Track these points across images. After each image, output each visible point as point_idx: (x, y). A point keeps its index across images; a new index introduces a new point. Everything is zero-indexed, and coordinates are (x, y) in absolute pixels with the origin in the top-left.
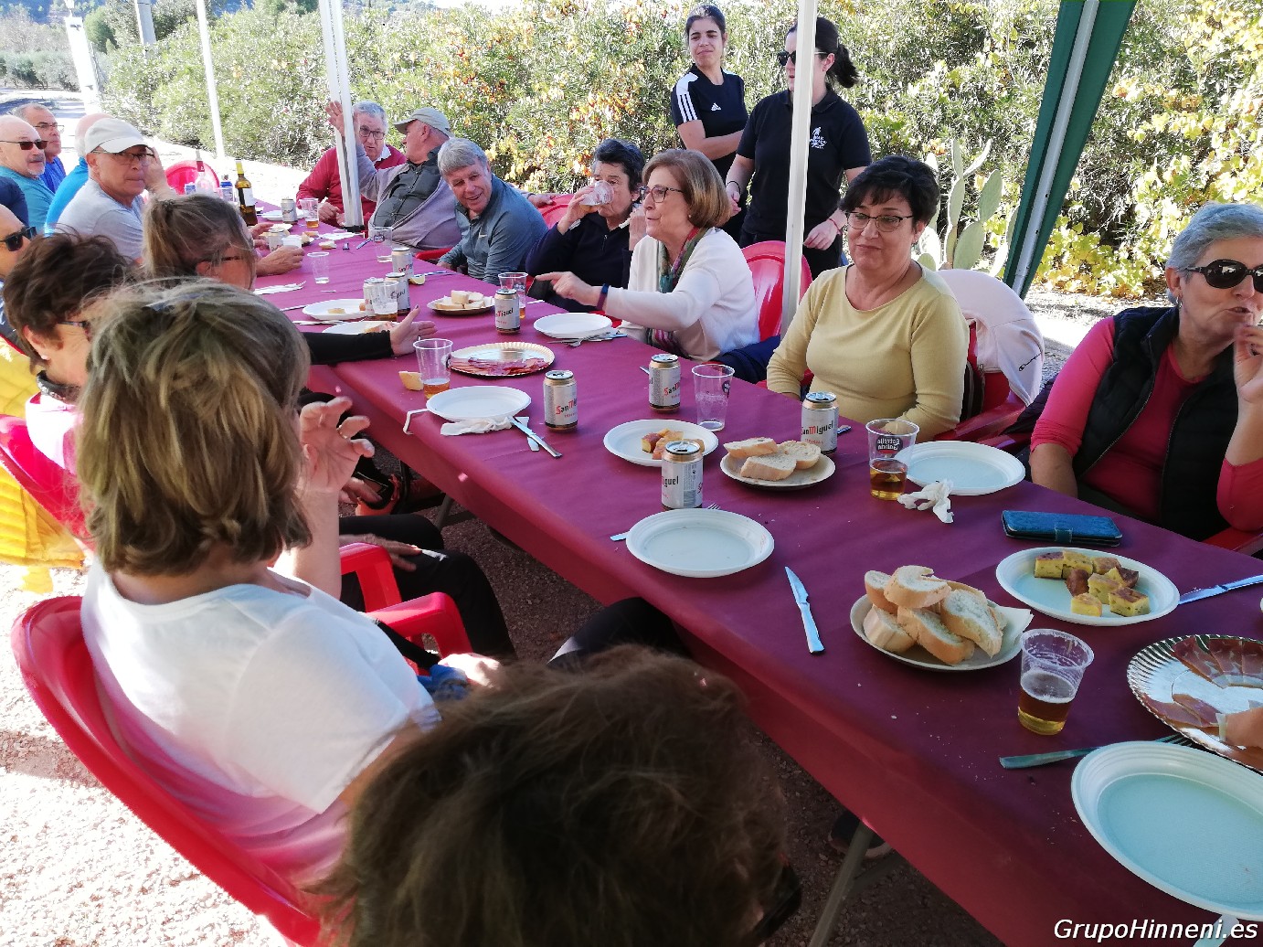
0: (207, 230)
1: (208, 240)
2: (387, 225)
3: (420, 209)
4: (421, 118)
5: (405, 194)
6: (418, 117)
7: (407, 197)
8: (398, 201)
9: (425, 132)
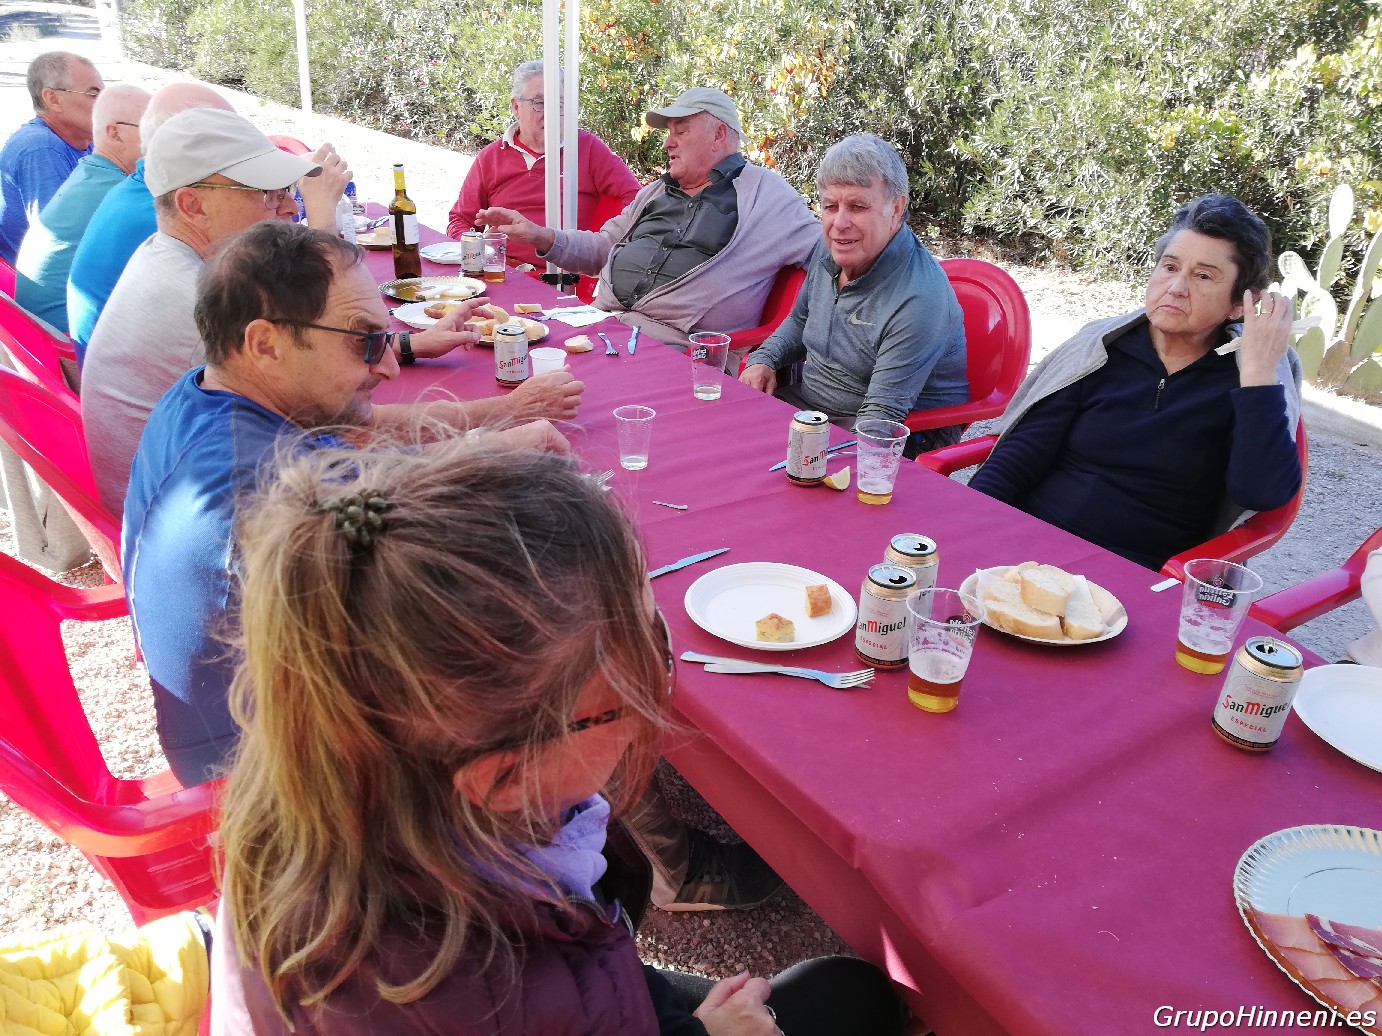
2: (640, 290)
3: (702, 270)
4: (713, 110)
5: (676, 242)
6: (704, 107)
7: (678, 247)
8: (660, 250)
9: (721, 135)
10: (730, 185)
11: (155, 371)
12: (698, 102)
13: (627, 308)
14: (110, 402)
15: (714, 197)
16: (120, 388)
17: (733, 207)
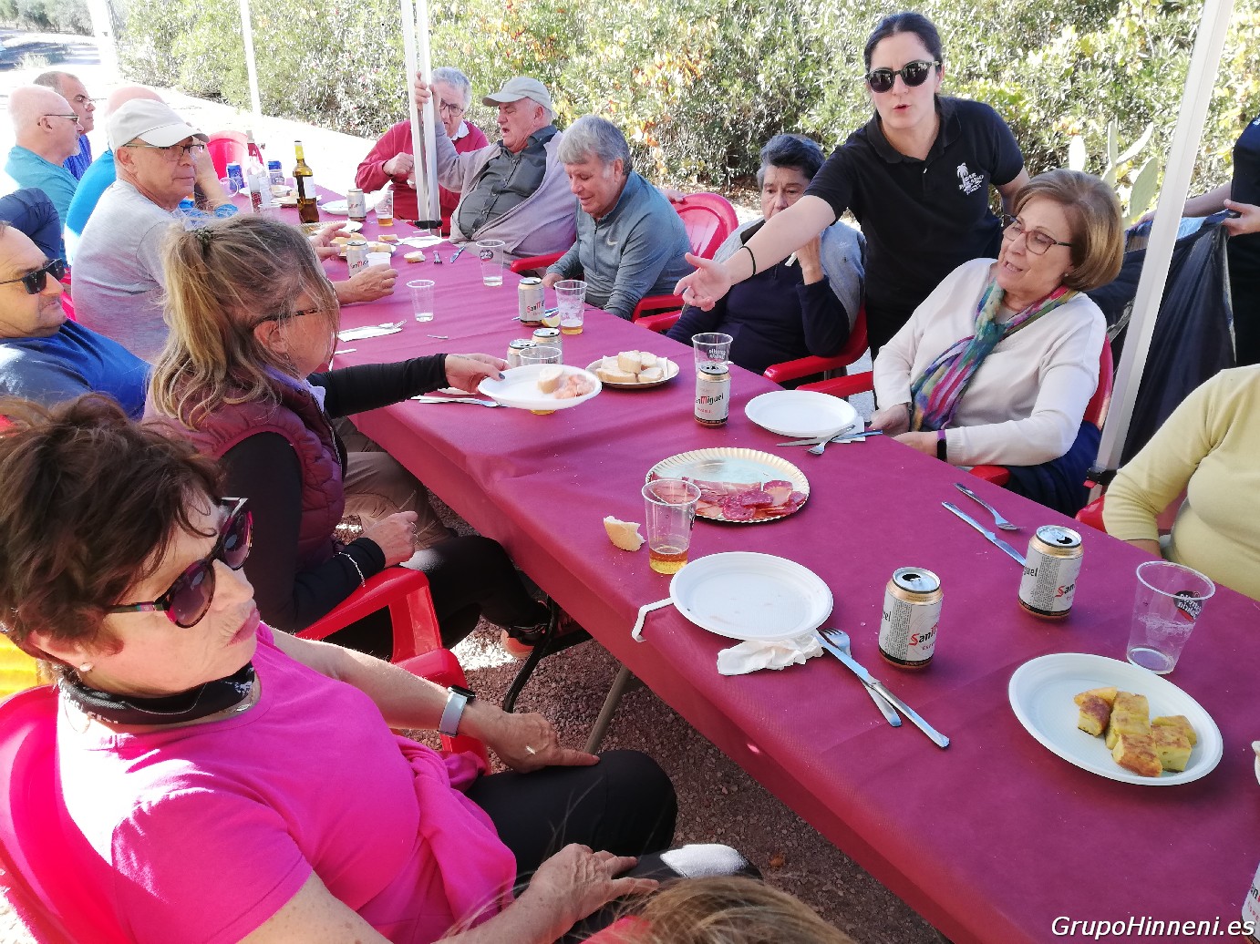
0: (268, 271)
1: (270, 287)
2: (477, 225)
3: (520, 208)
4: (533, 96)
5: (500, 188)
6: (527, 94)
7: (502, 192)
8: (491, 196)
9: (539, 115)
10: (542, 147)
11: (115, 264)
12: (524, 90)
13: (469, 239)
14: (89, 285)
15: (530, 156)
16: (94, 276)
17: (544, 163)
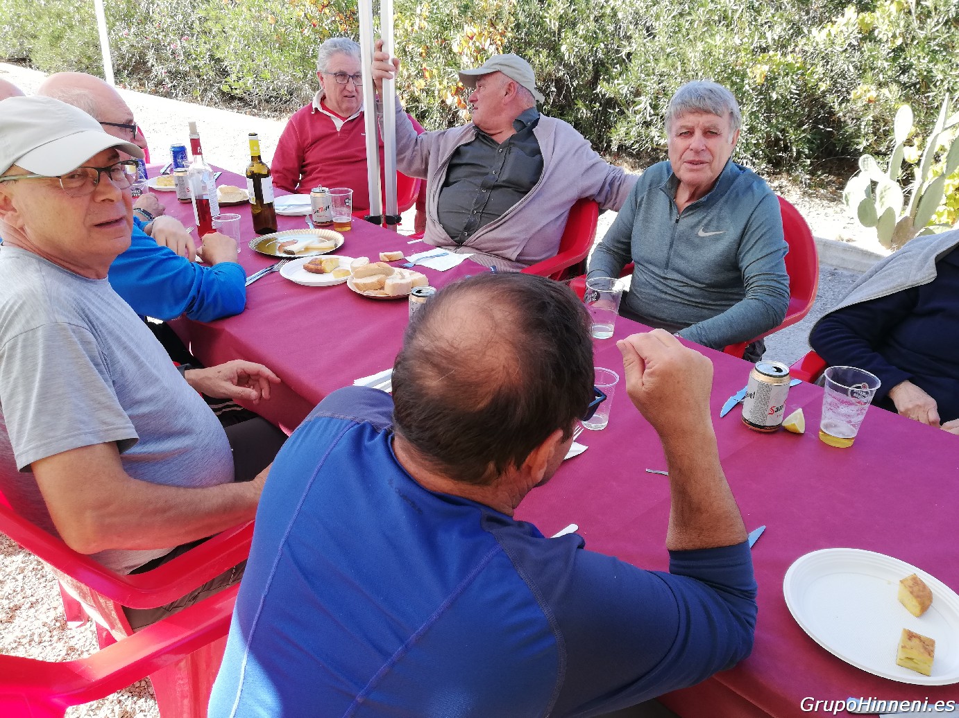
3: (521, 207)
7: (495, 187)
8: (481, 193)
9: (511, 91)
10: (531, 133)
13: (460, 244)
15: (520, 143)
